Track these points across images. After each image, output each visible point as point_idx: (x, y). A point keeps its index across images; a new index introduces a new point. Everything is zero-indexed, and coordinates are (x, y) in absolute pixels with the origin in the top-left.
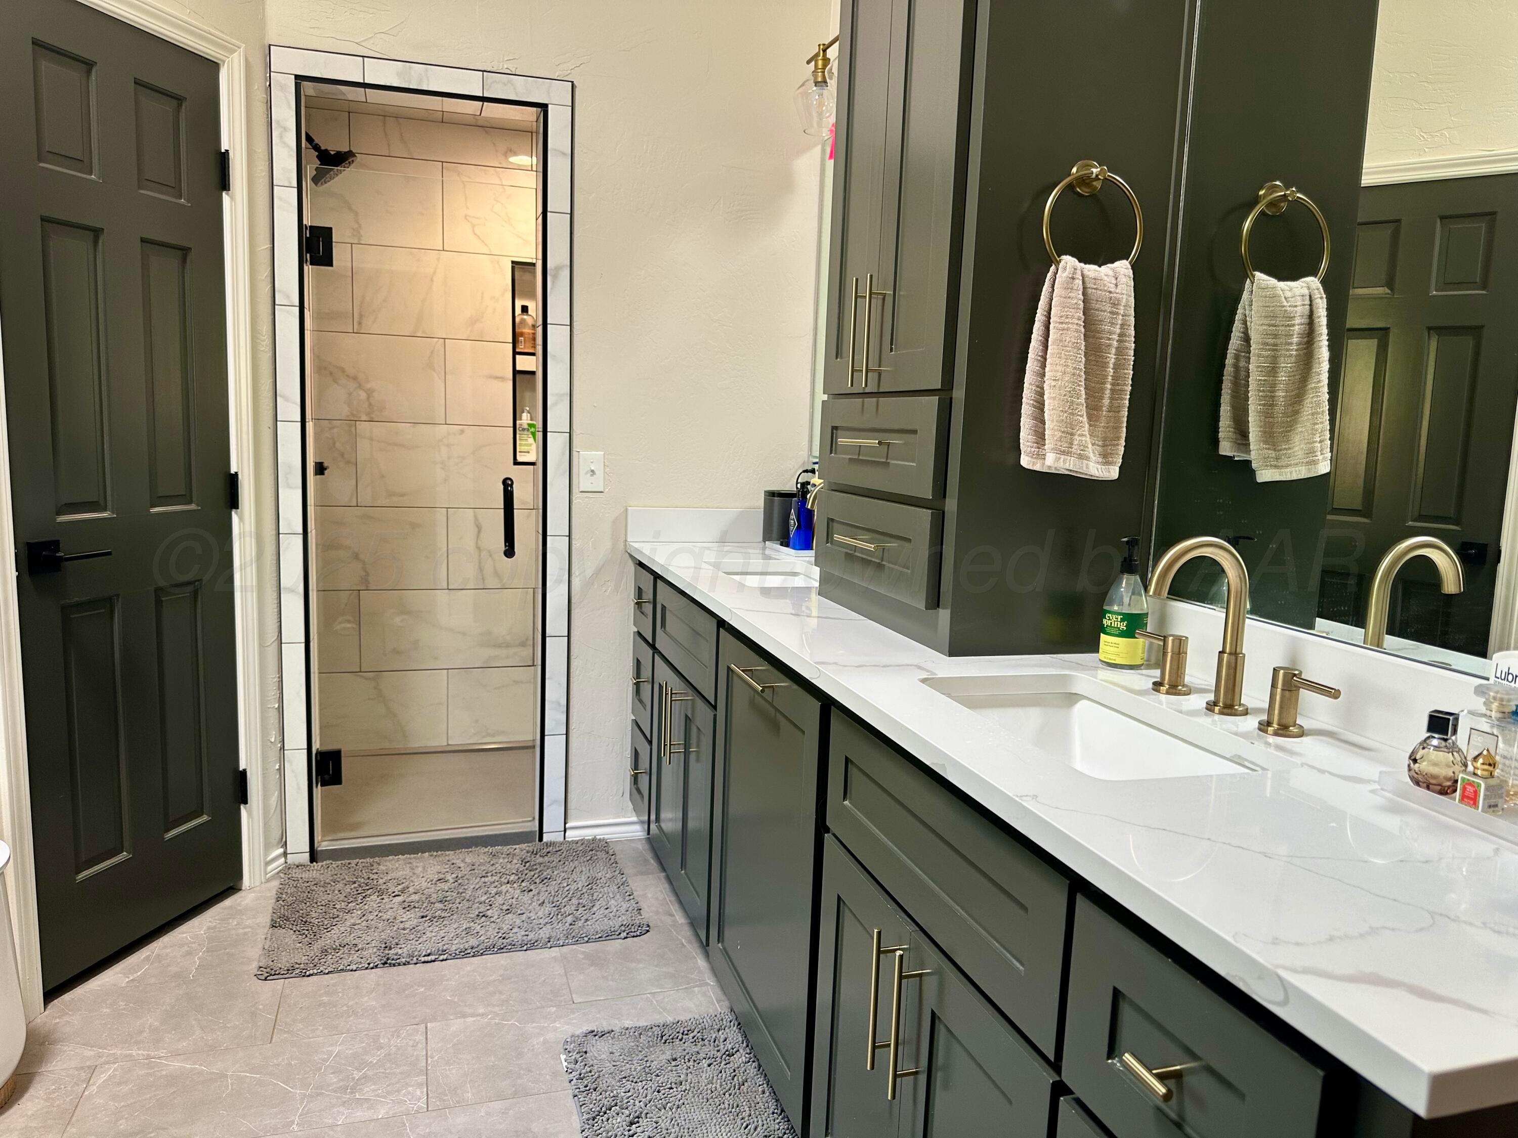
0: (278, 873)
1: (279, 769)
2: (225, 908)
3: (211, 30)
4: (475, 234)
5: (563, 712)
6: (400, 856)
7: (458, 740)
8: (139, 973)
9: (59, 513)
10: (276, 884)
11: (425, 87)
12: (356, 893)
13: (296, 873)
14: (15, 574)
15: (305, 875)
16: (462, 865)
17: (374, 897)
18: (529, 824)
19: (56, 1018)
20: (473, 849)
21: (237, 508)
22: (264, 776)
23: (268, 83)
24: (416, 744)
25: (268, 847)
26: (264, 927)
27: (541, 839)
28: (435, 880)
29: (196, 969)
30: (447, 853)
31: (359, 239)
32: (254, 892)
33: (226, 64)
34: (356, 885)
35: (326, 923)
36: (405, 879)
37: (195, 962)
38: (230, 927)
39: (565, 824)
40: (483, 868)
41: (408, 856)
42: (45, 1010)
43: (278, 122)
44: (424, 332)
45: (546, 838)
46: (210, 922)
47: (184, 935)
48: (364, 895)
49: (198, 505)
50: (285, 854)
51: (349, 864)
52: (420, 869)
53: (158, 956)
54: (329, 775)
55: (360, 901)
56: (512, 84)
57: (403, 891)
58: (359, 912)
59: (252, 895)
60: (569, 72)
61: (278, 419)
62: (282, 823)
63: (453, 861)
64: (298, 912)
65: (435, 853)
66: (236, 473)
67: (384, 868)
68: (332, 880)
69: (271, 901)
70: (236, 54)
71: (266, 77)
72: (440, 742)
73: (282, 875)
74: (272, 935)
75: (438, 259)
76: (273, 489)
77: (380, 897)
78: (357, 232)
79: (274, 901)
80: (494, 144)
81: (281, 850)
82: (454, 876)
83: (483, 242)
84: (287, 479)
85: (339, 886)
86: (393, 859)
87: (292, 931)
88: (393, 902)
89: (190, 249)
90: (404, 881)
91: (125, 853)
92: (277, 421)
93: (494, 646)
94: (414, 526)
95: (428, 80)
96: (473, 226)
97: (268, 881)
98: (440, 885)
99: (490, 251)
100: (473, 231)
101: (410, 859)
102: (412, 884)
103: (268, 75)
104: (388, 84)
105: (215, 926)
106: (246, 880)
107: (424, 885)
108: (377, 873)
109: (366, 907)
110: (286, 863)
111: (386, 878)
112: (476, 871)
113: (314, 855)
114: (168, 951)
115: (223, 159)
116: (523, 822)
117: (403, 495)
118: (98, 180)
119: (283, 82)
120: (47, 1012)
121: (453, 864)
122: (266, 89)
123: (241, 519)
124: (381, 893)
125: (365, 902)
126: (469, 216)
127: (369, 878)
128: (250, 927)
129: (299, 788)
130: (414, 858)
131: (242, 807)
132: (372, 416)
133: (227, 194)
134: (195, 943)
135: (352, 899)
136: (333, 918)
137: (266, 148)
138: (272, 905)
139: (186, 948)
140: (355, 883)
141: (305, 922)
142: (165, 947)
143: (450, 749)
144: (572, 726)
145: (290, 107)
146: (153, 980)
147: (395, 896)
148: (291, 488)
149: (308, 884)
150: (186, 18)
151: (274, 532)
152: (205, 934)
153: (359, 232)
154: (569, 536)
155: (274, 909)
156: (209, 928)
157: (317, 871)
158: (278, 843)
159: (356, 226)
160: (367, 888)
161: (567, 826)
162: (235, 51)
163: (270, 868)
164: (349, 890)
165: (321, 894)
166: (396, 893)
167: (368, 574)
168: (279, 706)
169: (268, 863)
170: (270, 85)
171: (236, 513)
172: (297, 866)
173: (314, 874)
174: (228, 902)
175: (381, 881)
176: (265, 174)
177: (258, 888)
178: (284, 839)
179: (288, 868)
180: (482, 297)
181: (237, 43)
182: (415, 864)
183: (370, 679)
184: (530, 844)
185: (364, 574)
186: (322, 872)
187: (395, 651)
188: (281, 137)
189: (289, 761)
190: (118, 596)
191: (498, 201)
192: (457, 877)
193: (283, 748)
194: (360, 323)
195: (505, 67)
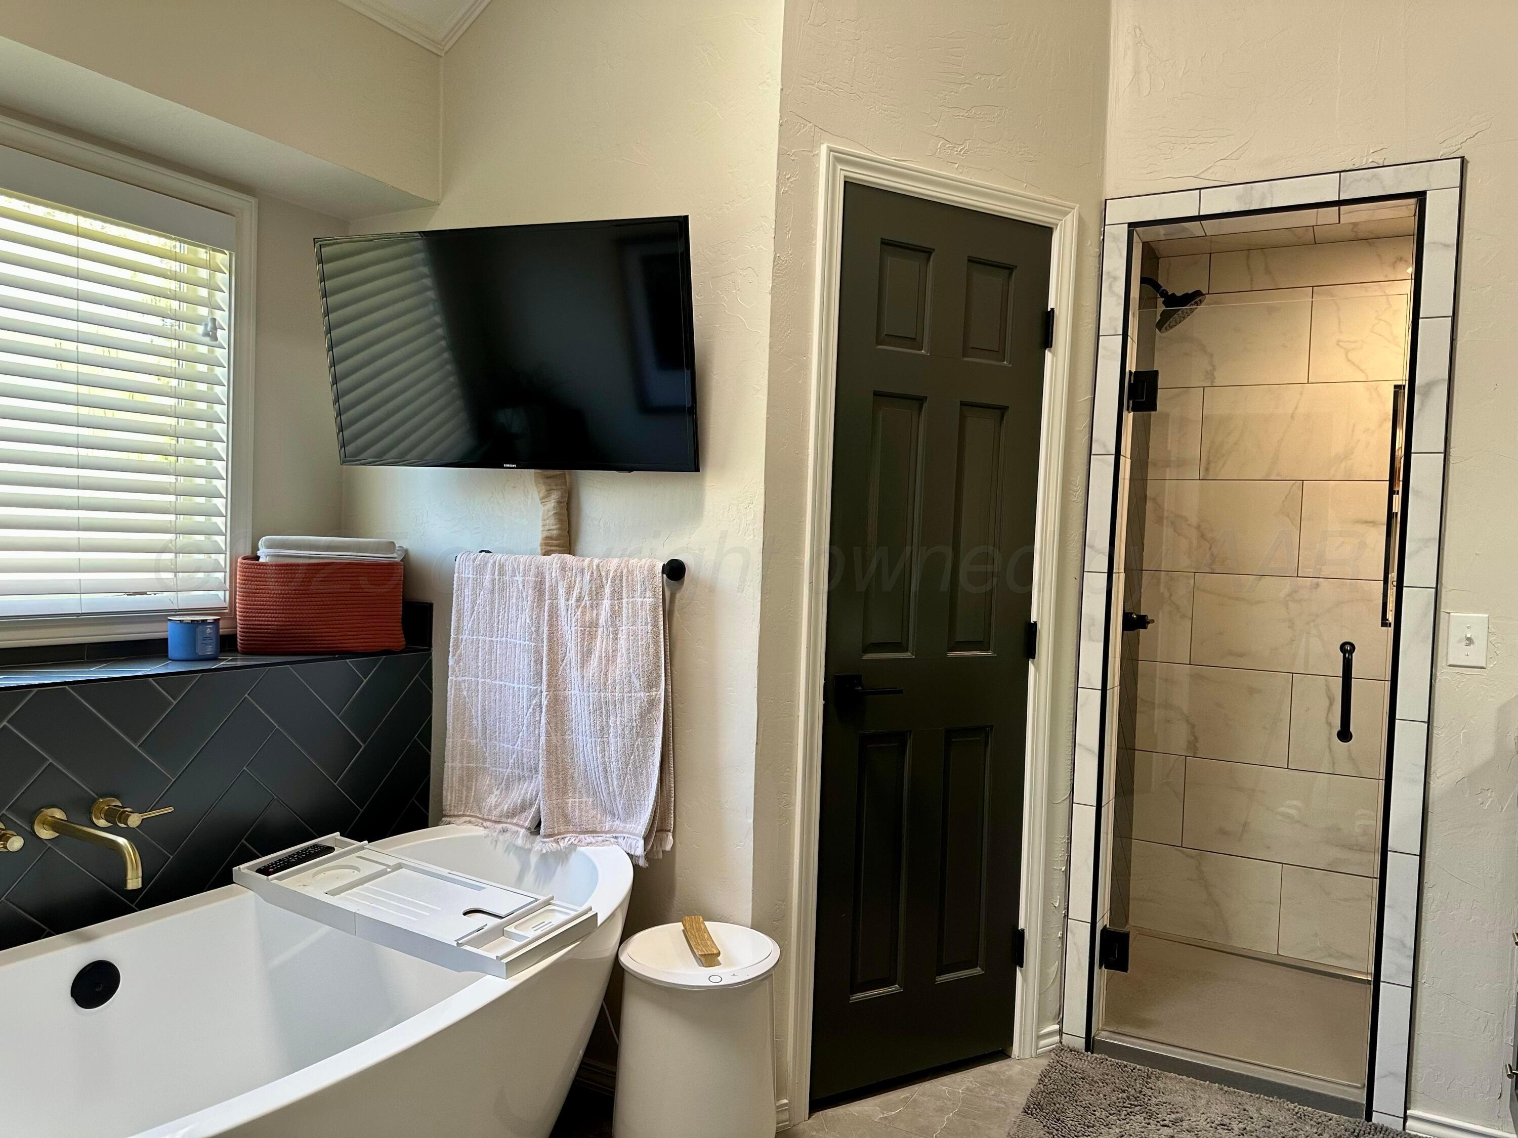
0: (1050, 1051)
1: (1062, 938)
2: (989, 1072)
3: (1045, 197)
4: (1349, 360)
5: (1408, 956)
6: (1184, 1077)
7: (1291, 951)
8: (893, 1113)
9: (866, 651)
10: (1044, 1062)
11: (1268, 206)
12: (1121, 1104)
13: (1068, 1059)
14: (822, 702)
15: (1077, 1064)
16: (1255, 1115)
17: (1140, 1118)
18: (1356, 1091)
19: (815, 1130)
20: (1275, 1099)
21: (1034, 658)
22: (1044, 941)
23: (1102, 237)
24: (1240, 943)
25: (1041, 1022)
26: (1018, 1108)
27: (1369, 1118)
28: (1217, 1122)
29: (941, 1130)
30: (1242, 1092)
31: (1212, 382)
32: (1021, 1064)
33: (1058, 227)
34: (1125, 1095)
35: (1079, 1129)
36: (1182, 1108)
37: (943, 1122)
38: (986, 1095)
39: (1406, 1109)
40: (1281, 1129)
41: (1194, 1080)
42: (809, 1118)
43: (1108, 273)
44: (1278, 475)
45: (1376, 1118)
46: (971, 1082)
47: (944, 1088)
48: (1129, 1110)
49: (994, 652)
50: (1060, 1032)
51: (1126, 1066)
52: (1203, 1102)
53: (915, 1100)
54: (1114, 957)
55: (1123, 1117)
56: (1378, 179)
57: (1174, 1123)
58: (1118, 1130)
59: (1018, 1068)
60: (1460, 146)
61: (1085, 570)
62: (1060, 998)
63: (1247, 1107)
64: (1055, 1104)
65: (1226, 1088)
66: (1035, 623)
67: (1162, 1086)
68: (1100, 1080)
69: (1033, 1081)
70: (1069, 216)
71: (1101, 232)
72: (1268, 949)
73: (1053, 1054)
74: (1021, 1121)
75: (1301, 394)
76: (1075, 641)
77: (1147, 1121)
78: (1210, 375)
79: (1037, 1081)
80: (1379, 256)
81: (1057, 1027)
82: (1241, 1126)
83: (1358, 368)
84: (1089, 631)
85: (1107, 1090)
86: (1176, 1078)
87: (1042, 1125)
88: (1160, 1132)
89: (1008, 407)
90: (1180, 1110)
91: (897, 986)
92: (1083, 571)
93: (1343, 846)
94: (1252, 691)
95: (1272, 196)
96: (1347, 352)
97: (1038, 1056)
98: (1220, 1131)
99: (1367, 376)
100: (1347, 357)
101: (1196, 1084)
102: (1188, 1118)
103: (1103, 229)
104: (1226, 211)
105: (974, 1088)
106: (1016, 1050)
107: (1202, 1124)
108: (1152, 1089)
109: (1128, 1127)
110: (1061, 1042)
111: (1160, 1099)
112: (1271, 1130)
113: (1090, 1044)
114: (925, 1099)
115: (1048, 318)
116: (1349, 1086)
117: (1241, 655)
118: (926, 354)
119: (1116, 233)
120: (810, 1121)
121: (1245, 1110)
122: (1100, 243)
123: (1037, 669)
124: (1150, 1115)
125: (1128, 1120)
126: (1341, 341)
127: (1141, 1092)
128: (1005, 1103)
129: (1080, 964)
130: (1200, 1085)
131: (1018, 969)
132: (1213, 567)
133: (1050, 351)
134: (950, 1100)
135: (1114, 1111)
136: (1088, 1127)
137: (1095, 301)
138: (1033, 1087)
139: (939, 1103)
140: (1124, 1091)
141: (1058, 1120)
142: (923, 1094)
143: (1278, 959)
144: (1423, 979)
145: (1121, 255)
146: (902, 1126)
147: (1163, 1126)
148: (1093, 641)
149: (1075, 1076)
150: (1022, 192)
151: (1073, 685)
152: (962, 1093)
153: (1213, 375)
154: (1429, 722)
155: (1033, 1091)
156: (968, 1089)
157: (1088, 1064)
158: (1054, 1019)
159: (1210, 368)
160: (1136, 1103)
161: (1409, 1112)
162: (1068, 213)
163: (1043, 1043)
164: (1114, 1098)
165: (1085, 1092)
166: (1166, 1122)
167: (1196, 739)
168: (1066, 869)
169: (1040, 1037)
170: (1103, 239)
171: (1033, 663)
172: (1071, 1051)
173: (1086, 1065)
174: (994, 1067)
175: (1154, 1100)
176: (1092, 326)
177: (1027, 1061)
178: (1061, 1015)
179: (1061, 1048)
180: (1353, 431)
181: (1071, 204)
182: (1198, 1093)
183: (1192, 857)
184: (1351, 1119)
185: (1193, 738)
186: (1093, 1066)
187: (1223, 832)
188: (1110, 286)
189: (1071, 932)
190: (910, 732)
191: (1380, 320)
192: (1245, 1129)
193: (1066, 916)
194: (1207, 470)
195: (1370, 160)
